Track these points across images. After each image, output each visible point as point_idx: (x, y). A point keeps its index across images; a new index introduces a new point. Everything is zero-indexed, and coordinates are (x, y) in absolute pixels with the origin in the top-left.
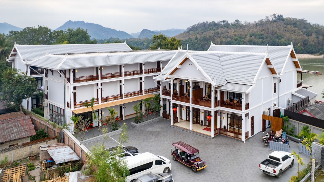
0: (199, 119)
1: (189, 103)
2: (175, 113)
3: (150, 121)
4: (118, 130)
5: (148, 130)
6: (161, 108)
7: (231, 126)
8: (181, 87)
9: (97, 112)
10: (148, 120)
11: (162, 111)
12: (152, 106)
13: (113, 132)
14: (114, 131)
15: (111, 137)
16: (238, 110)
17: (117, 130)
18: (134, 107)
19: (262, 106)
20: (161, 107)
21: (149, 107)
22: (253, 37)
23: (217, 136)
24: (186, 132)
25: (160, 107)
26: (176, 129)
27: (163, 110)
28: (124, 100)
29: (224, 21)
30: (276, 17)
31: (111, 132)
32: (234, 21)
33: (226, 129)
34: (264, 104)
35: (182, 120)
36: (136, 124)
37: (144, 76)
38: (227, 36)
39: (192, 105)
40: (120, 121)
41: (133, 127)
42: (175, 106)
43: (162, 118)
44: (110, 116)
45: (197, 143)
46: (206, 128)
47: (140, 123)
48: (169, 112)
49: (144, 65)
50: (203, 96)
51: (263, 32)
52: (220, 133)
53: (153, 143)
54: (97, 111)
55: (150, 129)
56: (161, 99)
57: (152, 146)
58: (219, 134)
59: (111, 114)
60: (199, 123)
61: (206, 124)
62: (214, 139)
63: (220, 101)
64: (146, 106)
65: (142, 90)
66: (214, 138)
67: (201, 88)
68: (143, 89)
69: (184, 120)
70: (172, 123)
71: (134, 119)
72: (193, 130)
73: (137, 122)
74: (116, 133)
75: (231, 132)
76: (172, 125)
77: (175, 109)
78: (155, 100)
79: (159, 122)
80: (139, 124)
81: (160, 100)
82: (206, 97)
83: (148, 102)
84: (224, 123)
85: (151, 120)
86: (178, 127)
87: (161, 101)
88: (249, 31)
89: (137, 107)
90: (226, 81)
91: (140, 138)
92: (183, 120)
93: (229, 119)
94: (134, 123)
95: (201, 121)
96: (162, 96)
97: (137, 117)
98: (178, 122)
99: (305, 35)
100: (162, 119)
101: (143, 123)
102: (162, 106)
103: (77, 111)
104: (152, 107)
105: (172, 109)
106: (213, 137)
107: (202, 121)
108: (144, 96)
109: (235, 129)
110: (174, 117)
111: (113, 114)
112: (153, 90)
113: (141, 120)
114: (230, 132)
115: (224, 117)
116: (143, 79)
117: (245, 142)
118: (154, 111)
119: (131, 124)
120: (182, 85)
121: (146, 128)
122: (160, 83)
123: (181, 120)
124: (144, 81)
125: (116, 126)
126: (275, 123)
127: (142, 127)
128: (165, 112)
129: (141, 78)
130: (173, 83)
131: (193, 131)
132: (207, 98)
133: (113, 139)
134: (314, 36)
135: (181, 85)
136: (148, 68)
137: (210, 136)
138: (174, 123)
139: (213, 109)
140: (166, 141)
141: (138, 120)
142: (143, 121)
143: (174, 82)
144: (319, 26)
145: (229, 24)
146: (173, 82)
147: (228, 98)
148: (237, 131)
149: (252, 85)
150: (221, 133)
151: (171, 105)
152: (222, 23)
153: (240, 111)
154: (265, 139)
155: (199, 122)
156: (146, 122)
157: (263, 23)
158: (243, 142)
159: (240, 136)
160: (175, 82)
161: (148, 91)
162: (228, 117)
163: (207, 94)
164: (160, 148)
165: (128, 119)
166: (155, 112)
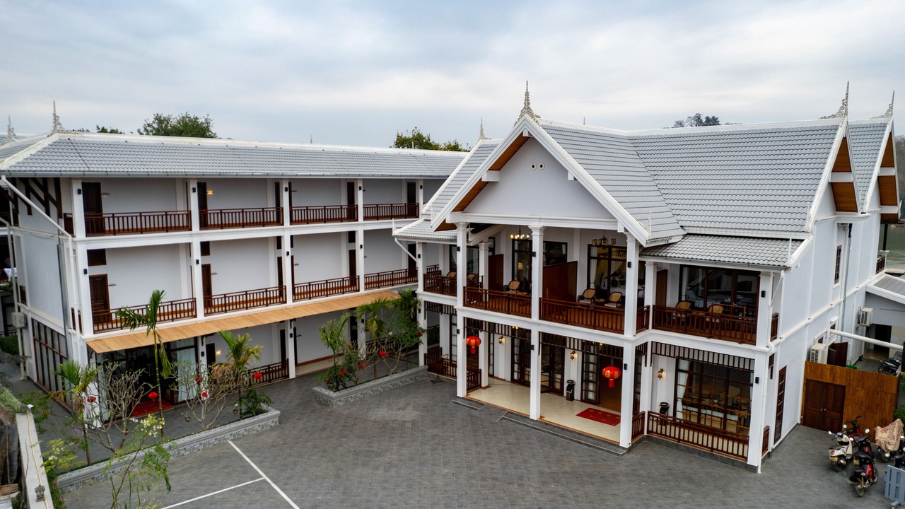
0: (559, 376)
1: (528, 314)
2: (472, 354)
3: (381, 381)
4: (261, 417)
5: (374, 417)
6: (421, 338)
7: (692, 405)
8: (495, 263)
9: (193, 350)
10: (375, 378)
11: (423, 349)
12: (389, 331)
13: (242, 422)
14: (247, 421)
15: (233, 441)
16: (736, 344)
17: (257, 414)
18: (324, 331)
19: (808, 327)
20: (420, 335)
21: (378, 334)
23: (640, 441)
24: (517, 425)
25: (417, 332)
26: (475, 413)
27: (429, 344)
28: (293, 308)
31: (233, 425)
33: (671, 413)
34: (815, 320)
35: (495, 380)
36: (332, 393)
37: (360, 227)
39: (539, 324)
40: (278, 381)
41: (320, 403)
42: (473, 327)
43: (425, 373)
44: (232, 361)
45: (566, 473)
46: (590, 409)
47: (345, 388)
48: (449, 353)
49: (360, 188)
50: (579, 292)
52: (648, 432)
53: (393, 472)
54: (192, 343)
55: (381, 413)
56: (420, 305)
57: (386, 485)
58: (645, 434)
59: (234, 356)
60: (560, 393)
61: (587, 395)
62: (631, 455)
63: (653, 306)
64: (369, 328)
65: (357, 275)
66: (629, 450)
67: (568, 261)
68: (361, 271)
69: (504, 380)
70: (461, 390)
71: (326, 377)
72: (541, 417)
73: (335, 384)
74: (256, 427)
75: (690, 429)
76: (461, 396)
77: (473, 341)
78: (401, 309)
79: (415, 385)
80: (345, 392)
81: (416, 311)
82: (591, 293)
83: (374, 314)
84: (665, 393)
85: (386, 379)
86: (483, 404)
87: (420, 312)
89: (336, 332)
90: (682, 227)
91: (341, 449)
92: (497, 378)
93: (683, 378)
94: (324, 390)
95: (566, 385)
96: (424, 296)
97: (335, 367)
98: (483, 385)
100: (423, 376)
101: (357, 388)
102: (423, 331)
103: (104, 344)
104: (390, 333)
105: (461, 342)
106: (627, 446)
107: (571, 385)
108: (363, 296)
109: (706, 415)
110: (467, 369)
111: (242, 358)
112: (392, 279)
113: (350, 379)
114: (685, 427)
115: (662, 371)
116: (360, 239)
117: (759, 471)
118: (396, 349)
119: (314, 392)
120: (496, 254)
121: (368, 409)
122: (419, 251)
123: (491, 379)
124: (361, 247)
125: (257, 401)
126: (861, 393)
127: (353, 404)
128: (434, 351)
129: (352, 236)
130: (466, 244)
131: (542, 424)
132: (593, 298)
133: (237, 449)
135: (494, 253)
136: (374, 201)
137: (616, 445)
138: (469, 389)
139: (628, 339)
140: (445, 464)
141: (337, 379)
142: (356, 384)
143: (470, 239)
146: (467, 241)
147: (683, 298)
148: (717, 425)
149: (802, 241)
150: (652, 432)
151: (460, 325)
153: (744, 346)
154: (842, 461)
155: (558, 386)
156: (367, 385)
158: (754, 469)
159: (741, 446)
160: (474, 240)
161: (376, 281)
162: (678, 370)
163: (592, 286)
164: (419, 495)
165: (308, 375)
166: (401, 349)
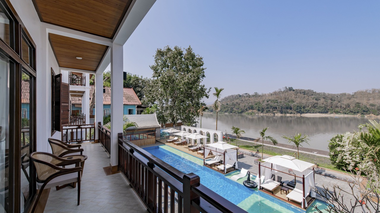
22: (269, 102)
29: (246, 94)
30: (287, 89)
32: (254, 93)
38: (249, 102)
51: (277, 99)
88: (266, 98)
99: (314, 100)
134: (322, 100)
144: (325, 93)
145: (250, 95)
152: (245, 95)
157: (276, 93)
